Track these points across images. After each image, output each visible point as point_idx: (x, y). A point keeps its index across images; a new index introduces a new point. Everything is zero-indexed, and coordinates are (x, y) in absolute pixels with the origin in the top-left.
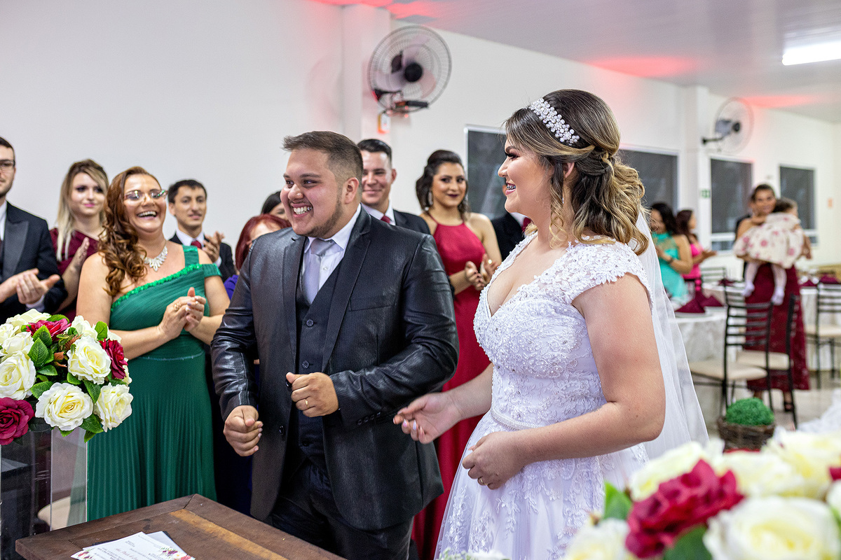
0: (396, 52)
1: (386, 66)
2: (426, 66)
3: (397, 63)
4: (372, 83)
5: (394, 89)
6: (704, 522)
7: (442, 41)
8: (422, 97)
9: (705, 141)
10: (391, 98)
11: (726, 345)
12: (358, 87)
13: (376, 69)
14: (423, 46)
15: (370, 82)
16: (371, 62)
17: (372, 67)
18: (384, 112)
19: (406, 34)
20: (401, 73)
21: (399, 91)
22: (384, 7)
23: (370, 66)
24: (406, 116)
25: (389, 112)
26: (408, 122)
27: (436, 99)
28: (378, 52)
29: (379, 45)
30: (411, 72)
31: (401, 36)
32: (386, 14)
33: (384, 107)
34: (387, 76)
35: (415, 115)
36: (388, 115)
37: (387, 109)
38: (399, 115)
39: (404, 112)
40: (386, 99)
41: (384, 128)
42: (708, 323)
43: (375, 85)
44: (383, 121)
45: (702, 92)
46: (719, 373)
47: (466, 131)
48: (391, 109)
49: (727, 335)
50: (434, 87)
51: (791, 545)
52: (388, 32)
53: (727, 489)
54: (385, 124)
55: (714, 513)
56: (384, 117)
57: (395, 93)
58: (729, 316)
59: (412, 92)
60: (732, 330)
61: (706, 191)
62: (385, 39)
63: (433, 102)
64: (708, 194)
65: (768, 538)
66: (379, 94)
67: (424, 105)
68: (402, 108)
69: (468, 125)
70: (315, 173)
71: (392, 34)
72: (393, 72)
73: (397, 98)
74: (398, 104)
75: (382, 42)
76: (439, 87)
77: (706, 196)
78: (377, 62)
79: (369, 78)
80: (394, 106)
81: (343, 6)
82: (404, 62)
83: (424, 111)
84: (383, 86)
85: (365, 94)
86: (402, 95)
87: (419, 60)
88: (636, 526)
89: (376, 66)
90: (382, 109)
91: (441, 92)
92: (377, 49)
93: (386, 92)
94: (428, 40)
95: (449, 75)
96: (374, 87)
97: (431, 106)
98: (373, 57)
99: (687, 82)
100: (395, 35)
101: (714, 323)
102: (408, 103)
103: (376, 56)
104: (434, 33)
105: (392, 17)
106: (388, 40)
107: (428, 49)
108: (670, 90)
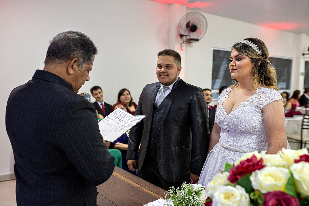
0: (188, 21)
1: (184, 26)
2: (198, 26)
3: (188, 25)
4: (179, 32)
5: (187, 34)
6: (250, 173)
7: (204, 17)
8: (197, 37)
9: (303, 54)
10: (186, 38)
11: (302, 128)
12: (174, 33)
13: (180, 27)
14: (197, 19)
15: (178, 32)
16: (179, 24)
17: (179, 26)
18: (183, 43)
19: (191, 14)
20: (189, 28)
21: (189, 35)
22: (184, 5)
23: (178, 26)
24: (191, 44)
25: (185, 43)
26: (192, 46)
27: (201, 38)
28: (181, 21)
29: (182, 19)
30: (193, 28)
31: (190, 15)
32: (185, 7)
33: (183, 41)
34: (184, 30)
35: (195, 44)
36: (184, 44)
37: (184, 42)
38: (188, 44)
39: (190, 43)
40: (184, 38)
41: (183, 48)
42: (294, 121)
43: (180, 33)
44: (182, 46)
45: (304, 36)
46: (299, 138)
47: (212, 50)
48: (186, 41)
49: (303, 125)
50: (201, 34)
51: (276, 180)
52: (185, 14)
53: (260, 163)
54: (183, 47)
55: (254, 170)
56: (183, 44)
57: (187, 36)
58: (304, 118)
59: (193, 35)
60: (305, 124)
61: (303, 73)
62: (184, 16)
63: (201, 39)
64: (303, 74)
65: (269, 178)
66: (181, 36)
67: (197, 40)
68: (190, 41)
69: (213, 47)
70: (171, 64)
71: (187, 14)
72: (187, 28)
73: (188, 38)
74: (188, 40)
75: (183, 17)
76: (203, 34)
77: (302, 75)
78: (181, 25)
79: (178, 30)
80: (187, 40)
81: (170, 5)
82: (190, 24)
83: (197, 42)
84: (183, 33)
85: (176, 36)
86: (190, 36)
87: (196, 24)
88: (232, 174)
89: (180, 26)
90: (182, 41)
91: (203, 35)
92: (181, 20)
93: (184, 35)
94: (199, 17)
95: (206, 29)
96: (179, 33)
97: (200, 41)
98: (179, 23)
99: (298, 32)
100: (188, 15)
101: (298, 121)
102: (192, 39)
103: (181, 22)
104: (201, 14)
105: (187, 8)
106: (185, 17)
107: (199, 20)
108: (291, 35)
